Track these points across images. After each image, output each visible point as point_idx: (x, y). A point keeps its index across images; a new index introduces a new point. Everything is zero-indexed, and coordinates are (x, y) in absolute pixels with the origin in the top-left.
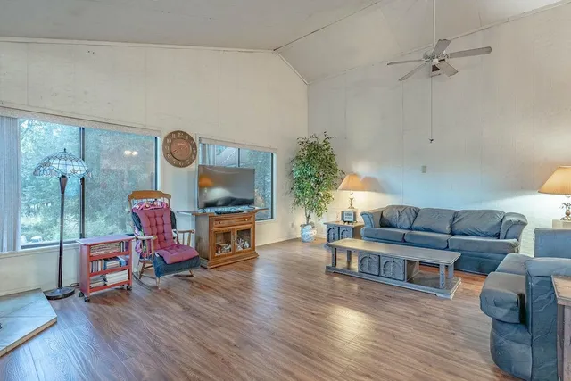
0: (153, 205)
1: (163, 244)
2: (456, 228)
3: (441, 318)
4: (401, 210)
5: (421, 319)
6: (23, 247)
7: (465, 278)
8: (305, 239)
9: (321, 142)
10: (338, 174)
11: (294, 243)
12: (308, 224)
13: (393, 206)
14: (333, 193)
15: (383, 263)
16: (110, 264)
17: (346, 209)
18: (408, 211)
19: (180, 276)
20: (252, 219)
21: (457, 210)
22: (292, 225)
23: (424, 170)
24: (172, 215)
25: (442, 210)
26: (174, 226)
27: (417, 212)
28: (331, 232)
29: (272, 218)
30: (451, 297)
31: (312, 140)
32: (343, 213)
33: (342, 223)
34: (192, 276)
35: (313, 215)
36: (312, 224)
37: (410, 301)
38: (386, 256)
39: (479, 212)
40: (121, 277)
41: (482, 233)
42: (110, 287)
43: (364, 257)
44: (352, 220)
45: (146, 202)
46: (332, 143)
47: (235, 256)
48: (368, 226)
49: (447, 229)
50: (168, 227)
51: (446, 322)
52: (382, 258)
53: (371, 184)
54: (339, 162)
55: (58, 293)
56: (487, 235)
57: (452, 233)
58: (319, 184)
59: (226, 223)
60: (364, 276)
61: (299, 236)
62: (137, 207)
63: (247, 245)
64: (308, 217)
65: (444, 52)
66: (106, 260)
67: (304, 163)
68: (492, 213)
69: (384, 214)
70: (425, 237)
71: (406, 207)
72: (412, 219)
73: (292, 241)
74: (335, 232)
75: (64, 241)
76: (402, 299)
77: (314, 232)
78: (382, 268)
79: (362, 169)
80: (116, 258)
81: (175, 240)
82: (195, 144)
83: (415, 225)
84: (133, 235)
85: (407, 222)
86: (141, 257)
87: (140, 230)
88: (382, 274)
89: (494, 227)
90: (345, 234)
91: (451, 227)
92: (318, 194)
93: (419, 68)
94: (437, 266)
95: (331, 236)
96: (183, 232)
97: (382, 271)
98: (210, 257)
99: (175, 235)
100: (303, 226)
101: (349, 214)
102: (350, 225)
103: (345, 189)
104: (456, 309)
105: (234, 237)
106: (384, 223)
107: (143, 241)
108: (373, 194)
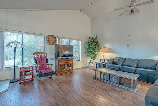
0: (41, 56)
1: (44, 68)
2: (139, 66)
3: (130, 100)
4: (120, 58)
5: (122, 100)
6: (6, 67)
7: (141, 84)
8: (90, 67)
9: (95, 38)
10: (100, 47)
11: (86, 68)
12: (91, 62)
13: (117, 58)
14: (98, 53)
15: (111, 77)
16: (27, 73)
17: (102, 58)
18: (122, 59)
19: (49, 77)
20: (72, 61)
21: (140, 59)
22: (86, 62)
23: (128, 46)
24: (47, 59)
25: (134, 59)
26: (47, 62)
27: (125, 59)
28: (97, 65)
29: (80, 60)
30: (135, 92)
31: (92, 37)
32: (101, 59)
33: (100, 62)
34: (51, 77)
35: (92, 60)
36: (92, 62)
37: (119, 92)
38: (112, 75)
39: (148, 60)
40: (30, 77)
41: (149, 68)
42: (27, 80)
43: (105, 74)
44: (104, 62)
45: (39, 55)
46: (98, 38)
47: (66, 72)
48: (108, 64)
49: (136, 66)
50: (45, 63)
51: (131, 103)
52: (110, 75)
53: (110, 51)
54: (100, 44)
55: (14, 81)
56: (150, 68)
57: (137, 67)
58: (94, 50)
59: (64, 62)
60: (104, 81)
61: (88, 66)
62: (36, 57)
63: (71, 68)
64: (91, 60)
65: (135, 4)
66: (26, 72)
67: (89, 44)
68: (153, 61)
69: (114, 60)
70: (127, 68)
71: (121, 58)
72: (123, 62)
73: (86, 67)
74: (98, 65)
75: (15, 66)
76: (116, 91)
77: (92, 65)
78: (110, 79)
79: (108, 46)
80: (29, 71)
81: (47, 67)
82: (56, 38)
83: (124, 64)
84: (35, 65)
85: (121, 63)
86: (36, 71)
87: (36, 63)
88: (110, 81)
89: (153, 66)
90: (101, 66)
91: (137, 65)
92: (93, 53)
93: (126, 11)
94: (130, 80)
95: (97, 66)
96: (50, 64)
97: (110, 80)
98: (59, 72)
99: (47, 65)
100: (89, 63)
101: (103, 60)
102: (103, 63)
103: (102, 52)
104: (137, 97)
105: (66, 66)
106: (114, 63)
107: (37, 67)
108: (111, 54)
